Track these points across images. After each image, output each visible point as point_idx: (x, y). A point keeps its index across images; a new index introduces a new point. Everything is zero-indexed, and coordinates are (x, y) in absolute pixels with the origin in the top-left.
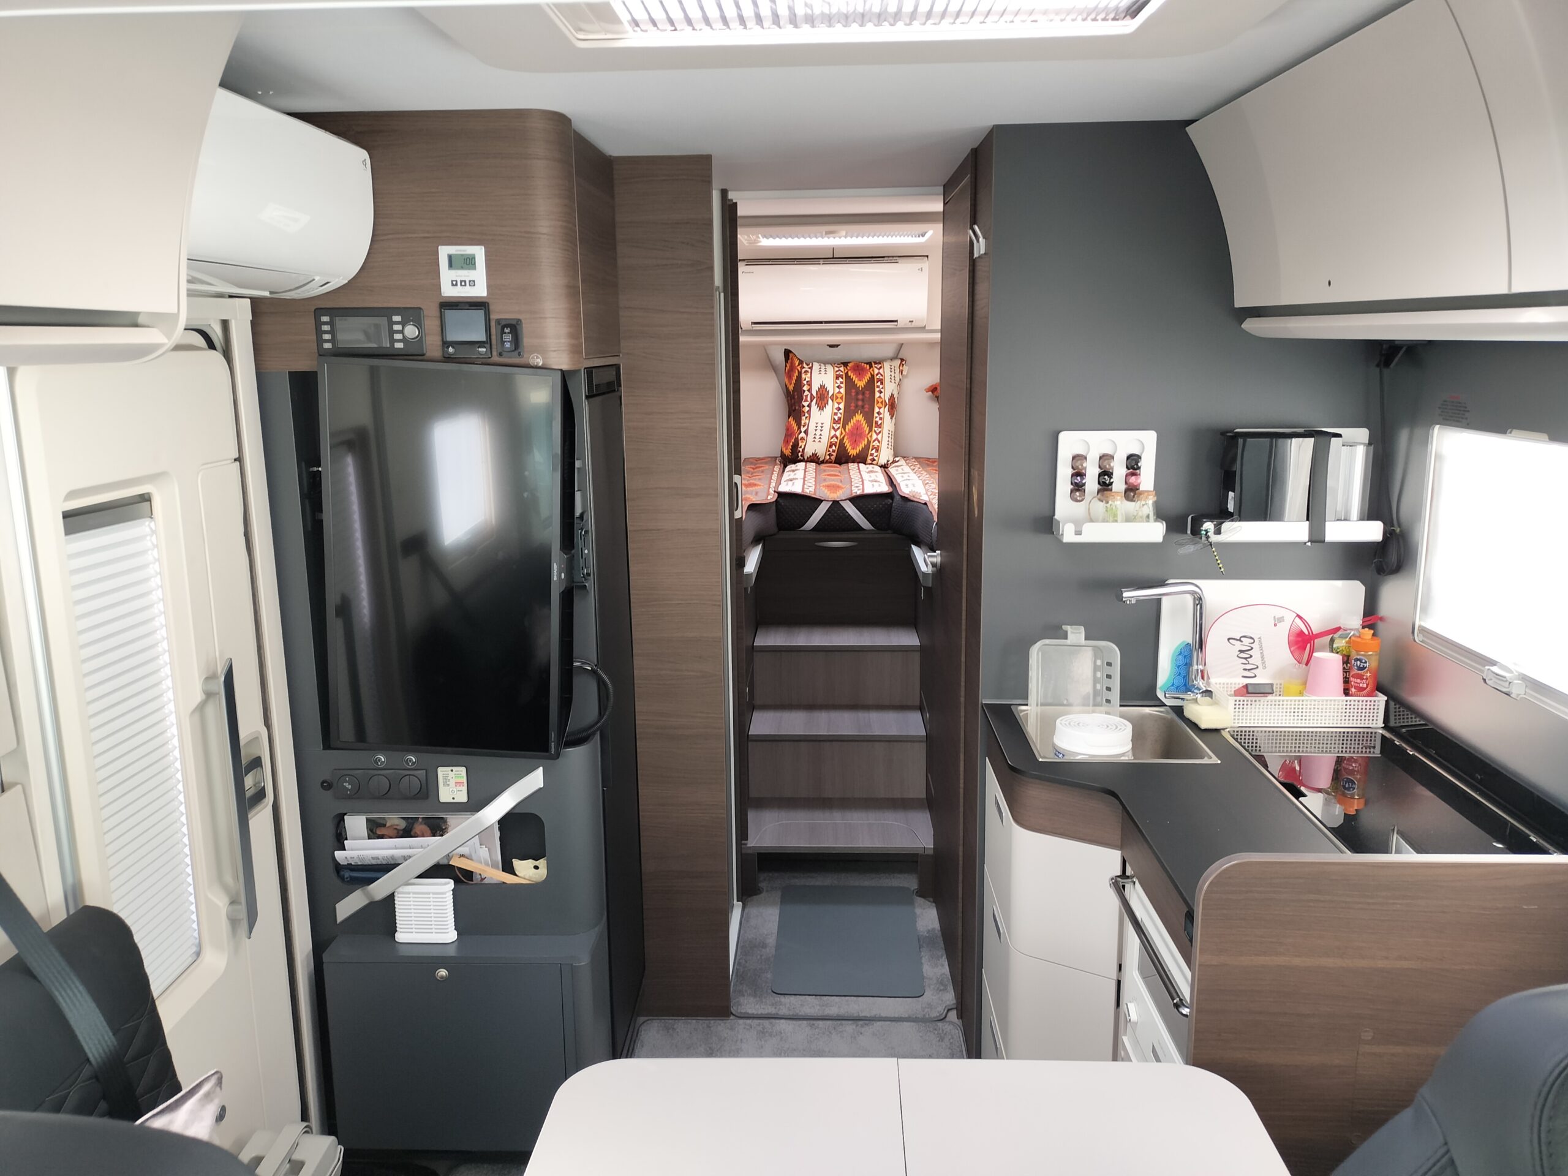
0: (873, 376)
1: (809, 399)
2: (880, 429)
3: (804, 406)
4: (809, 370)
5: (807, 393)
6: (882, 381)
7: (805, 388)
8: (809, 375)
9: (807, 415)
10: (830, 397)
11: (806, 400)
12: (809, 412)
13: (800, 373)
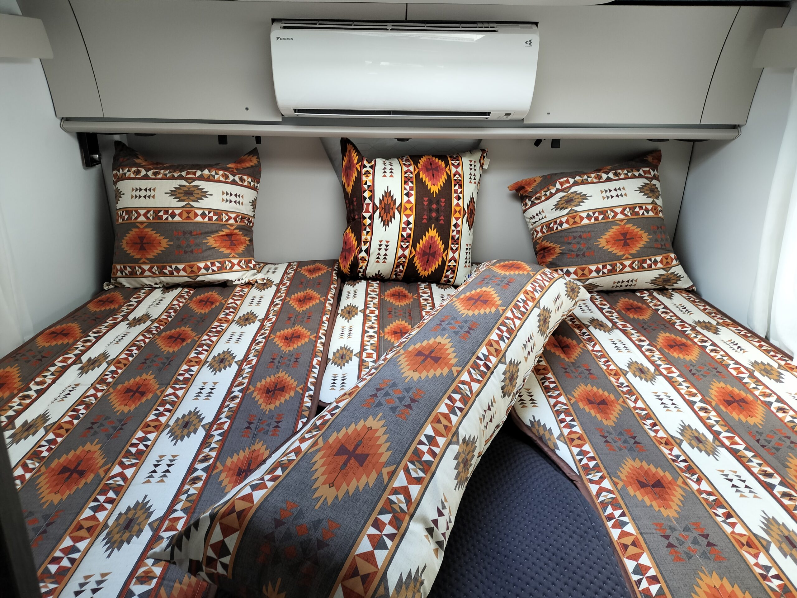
0: (449, 177)
1: (371, 209)
2: (457, 246)
3: (364, 218)
4: (371, 171)
5: (368, 201)
6: (459, 183)
7: (367, 194)
8: (371, 177)
9: (368, 229)
10: (397, 209)
11: (367, 211)
12: (371, 225)
13: (359, 173)
